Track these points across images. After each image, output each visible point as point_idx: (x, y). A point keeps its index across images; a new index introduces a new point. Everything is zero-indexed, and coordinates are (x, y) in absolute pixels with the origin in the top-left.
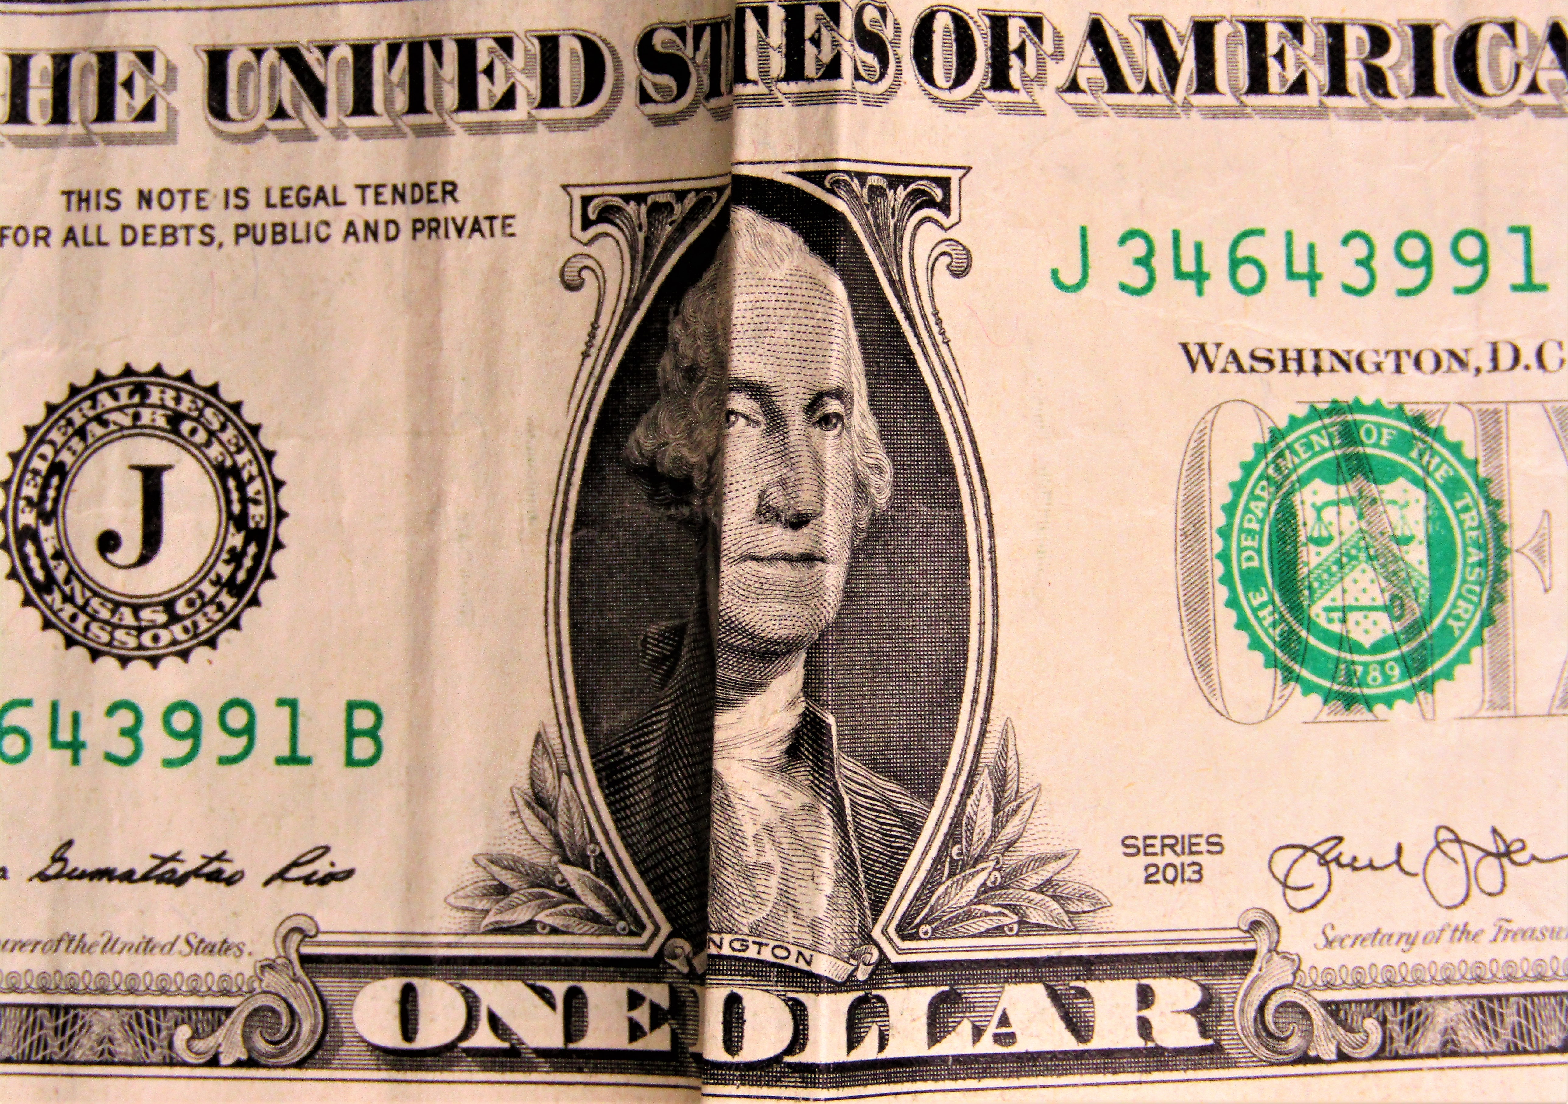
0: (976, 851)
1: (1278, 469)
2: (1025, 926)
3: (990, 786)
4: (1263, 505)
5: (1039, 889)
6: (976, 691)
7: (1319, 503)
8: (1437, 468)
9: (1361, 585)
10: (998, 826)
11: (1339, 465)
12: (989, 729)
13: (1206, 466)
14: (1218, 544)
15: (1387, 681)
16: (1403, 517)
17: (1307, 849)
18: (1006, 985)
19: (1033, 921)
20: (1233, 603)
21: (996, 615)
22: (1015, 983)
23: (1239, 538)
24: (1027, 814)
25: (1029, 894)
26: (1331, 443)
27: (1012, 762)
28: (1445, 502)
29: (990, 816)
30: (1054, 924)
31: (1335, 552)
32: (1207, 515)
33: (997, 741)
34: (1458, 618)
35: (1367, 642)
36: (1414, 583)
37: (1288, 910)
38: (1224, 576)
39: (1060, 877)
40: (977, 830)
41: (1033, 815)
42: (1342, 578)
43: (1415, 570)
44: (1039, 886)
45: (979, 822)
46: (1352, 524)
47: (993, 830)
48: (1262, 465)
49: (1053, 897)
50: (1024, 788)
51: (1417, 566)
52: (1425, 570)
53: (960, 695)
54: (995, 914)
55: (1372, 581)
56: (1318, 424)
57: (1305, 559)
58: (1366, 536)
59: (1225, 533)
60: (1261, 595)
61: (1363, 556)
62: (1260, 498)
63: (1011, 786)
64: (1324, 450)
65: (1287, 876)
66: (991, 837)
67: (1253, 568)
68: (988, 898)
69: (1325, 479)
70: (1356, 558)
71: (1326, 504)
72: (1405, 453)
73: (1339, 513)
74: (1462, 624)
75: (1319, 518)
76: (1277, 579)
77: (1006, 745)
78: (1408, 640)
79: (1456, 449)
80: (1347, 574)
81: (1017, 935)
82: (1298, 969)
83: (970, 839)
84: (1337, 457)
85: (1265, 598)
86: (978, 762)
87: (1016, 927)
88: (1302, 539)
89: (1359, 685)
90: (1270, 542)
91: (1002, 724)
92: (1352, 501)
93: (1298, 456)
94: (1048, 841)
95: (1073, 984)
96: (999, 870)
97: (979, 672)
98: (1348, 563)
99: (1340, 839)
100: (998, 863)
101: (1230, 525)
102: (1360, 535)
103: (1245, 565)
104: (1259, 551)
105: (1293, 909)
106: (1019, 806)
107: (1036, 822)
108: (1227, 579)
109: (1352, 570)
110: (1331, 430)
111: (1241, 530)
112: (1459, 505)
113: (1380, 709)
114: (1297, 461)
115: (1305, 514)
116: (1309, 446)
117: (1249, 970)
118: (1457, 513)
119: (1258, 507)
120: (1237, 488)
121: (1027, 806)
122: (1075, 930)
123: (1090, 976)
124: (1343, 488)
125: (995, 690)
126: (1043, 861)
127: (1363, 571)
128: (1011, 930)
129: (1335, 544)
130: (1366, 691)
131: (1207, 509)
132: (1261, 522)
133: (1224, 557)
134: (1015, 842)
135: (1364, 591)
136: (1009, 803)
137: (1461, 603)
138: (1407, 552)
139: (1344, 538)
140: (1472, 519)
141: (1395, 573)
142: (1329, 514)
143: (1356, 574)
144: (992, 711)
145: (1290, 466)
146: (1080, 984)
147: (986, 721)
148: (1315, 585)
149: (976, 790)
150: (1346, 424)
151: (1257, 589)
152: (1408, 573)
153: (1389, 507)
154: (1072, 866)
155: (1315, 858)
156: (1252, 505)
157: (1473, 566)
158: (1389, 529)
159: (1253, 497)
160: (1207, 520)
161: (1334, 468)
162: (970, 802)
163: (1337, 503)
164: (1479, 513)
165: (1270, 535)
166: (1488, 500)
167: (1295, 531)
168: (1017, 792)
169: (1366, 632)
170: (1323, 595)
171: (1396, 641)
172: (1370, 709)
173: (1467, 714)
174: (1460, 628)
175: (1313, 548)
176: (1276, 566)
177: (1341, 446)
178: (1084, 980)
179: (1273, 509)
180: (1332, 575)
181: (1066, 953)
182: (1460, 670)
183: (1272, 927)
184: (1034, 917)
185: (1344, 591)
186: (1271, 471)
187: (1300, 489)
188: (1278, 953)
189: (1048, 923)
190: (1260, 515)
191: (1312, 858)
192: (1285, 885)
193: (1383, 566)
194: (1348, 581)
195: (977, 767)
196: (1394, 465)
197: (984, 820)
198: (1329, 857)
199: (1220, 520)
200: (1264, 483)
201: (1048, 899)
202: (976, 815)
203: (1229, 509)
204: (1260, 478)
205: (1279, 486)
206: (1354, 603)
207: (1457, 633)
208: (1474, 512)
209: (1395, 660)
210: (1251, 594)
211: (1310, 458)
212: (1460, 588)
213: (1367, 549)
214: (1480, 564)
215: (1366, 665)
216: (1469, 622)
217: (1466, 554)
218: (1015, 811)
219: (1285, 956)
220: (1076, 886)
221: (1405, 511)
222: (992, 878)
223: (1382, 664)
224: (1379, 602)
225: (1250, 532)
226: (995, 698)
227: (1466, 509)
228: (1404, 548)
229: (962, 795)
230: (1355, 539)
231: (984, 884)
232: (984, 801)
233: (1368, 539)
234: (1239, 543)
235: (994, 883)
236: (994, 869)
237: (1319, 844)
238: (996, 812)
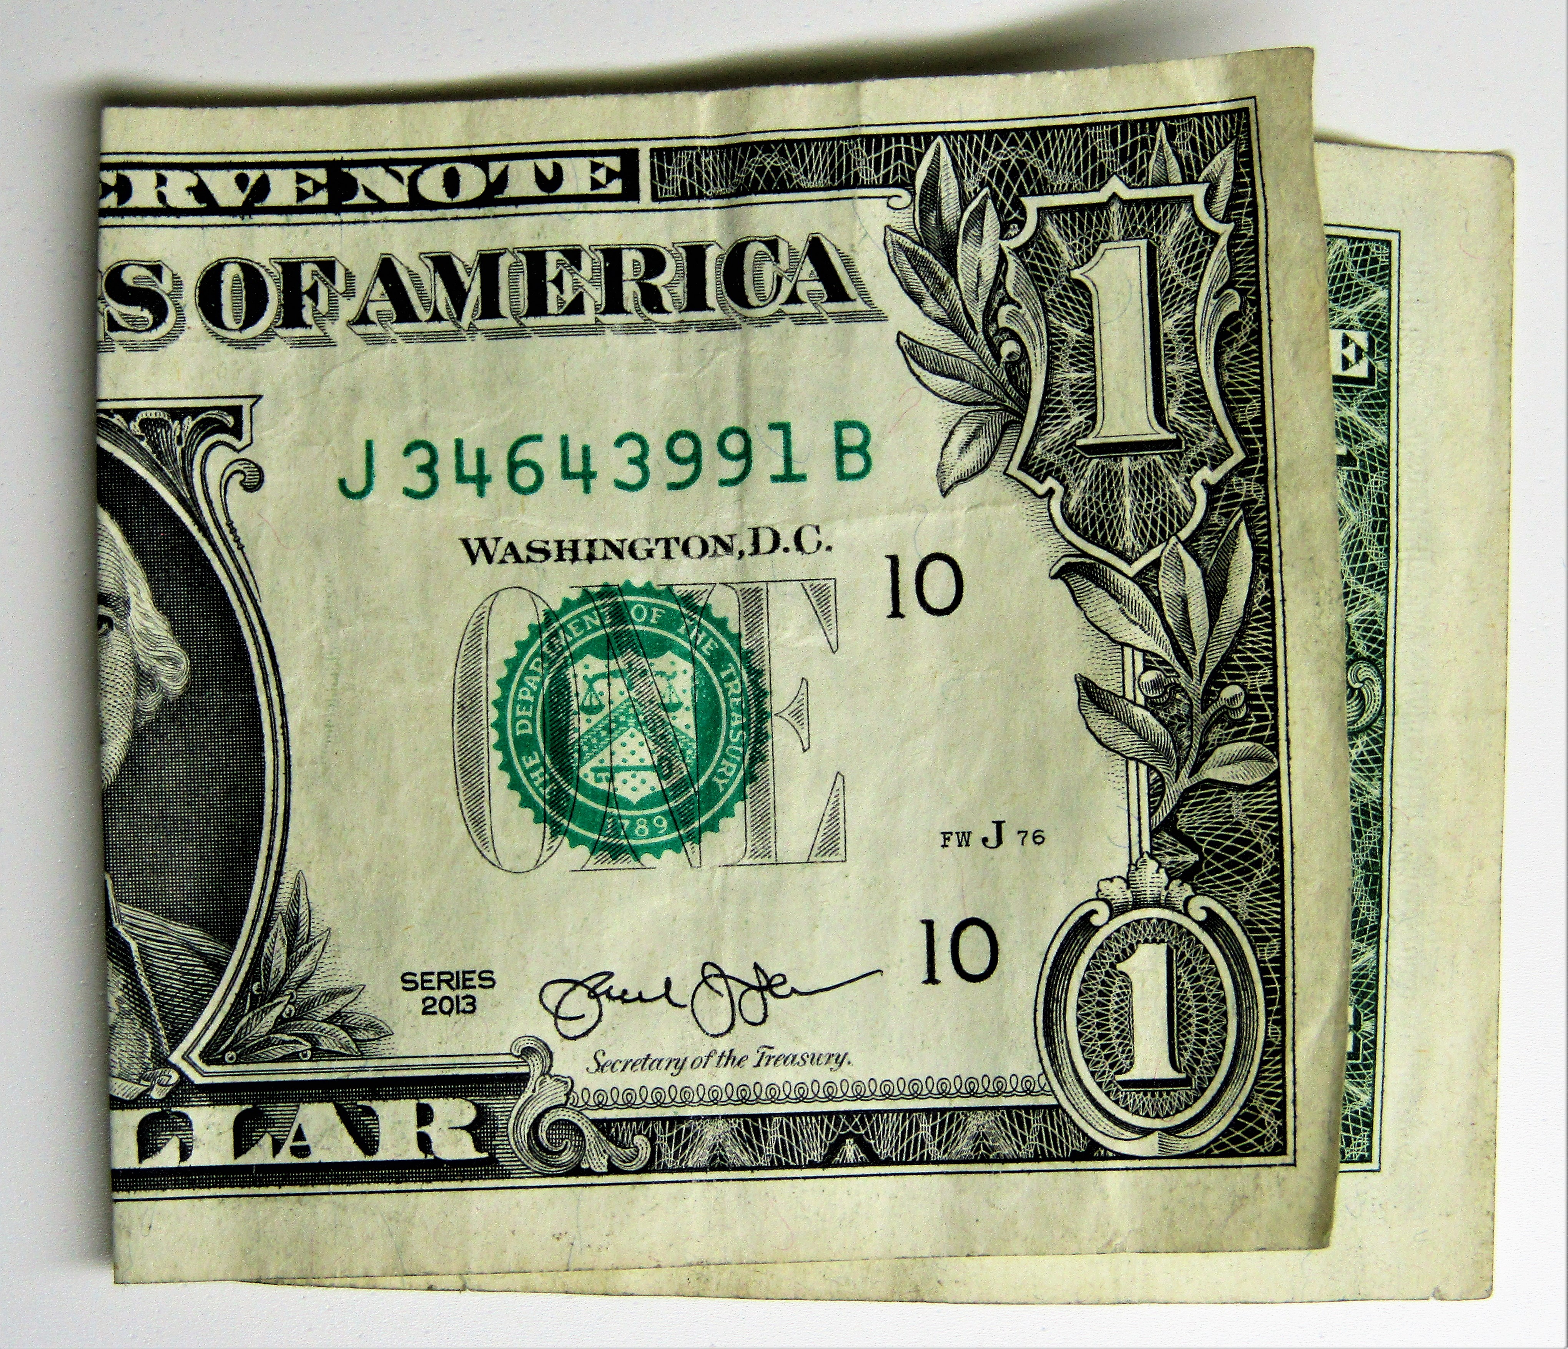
0: (273, 986)
1: (551, 647)
2: (317, 1053)
3: (283, 931)
4: (538, 679)
5: (329, 1020)
6: (270, 848)
7: (590, 676)
8: (704, 643)
9: (629, 749)
10: (291, 966)
11: (609, 641)
12: (282, 880)
13: (483, 646)
14: (494, 714)
15: (654, 833)
16: (670, 687)
17: (576, 984)
18: (301, 1105)
19: (325, 1048)
20: (507, 766)
21: (288, 781)
22: (309, 1102)
23: (514, 708)
24: (318, 955)
25: (320, 1024)
26: (602, 622)
27: (303, 909)
28: (711, 672)
29: (284, 957)
30: (343, 1051)
31: (604, 719)
32: (484, 689)
33: (289, 891)
34: (722, 776)
35: (634, 798)
36: (681, 745)
37: (559, 1037)
38: (499, 741)
39: (348, 1009)
40: (273, 969)
41: (324, 955)
42: (610, 742)
43: (683, 734)
44: (329, 1018)
45: (275, 962)
46: (622, 693)
47: (287, 969)
48: (537, 643)
49: (343, 1027)
50: (315, 932)
51: (683, 729)
52: (692, 733)
53: (257, 851)
54: (290, 1042)
55: (641, 745)
56: (591, 605)
57: (576, 725)
58: (636, 704)
59: (500, 705)
60: (534, 759)
61: (632, 722)
62: (535, 673)
63: (303, 930)
64: (595, 629)
65: (558, 1008)
66: (285, 975)
67: (527, 735)
68: (284, 1028)
69: (596, 655)
70: (625, 723)
71: (597, 677)
72: (672, 629)
73: (609, 685)
74: (726, 781)
75: (591, 688)
76: (548, 744)
77: (298, 894)
78: (675, 797)
79: (721, 624)
80: (615, 738)
81: (310, 1060)
82: (571, 1090)
83: (267, 977)
84: (607, 634)
85: (537, 761)
86: (273, 910)
87: (309, 1053)
88: (575, 707)
89: (626, 837)
90: (543, 712)
91: (294, 876)
92: (621, 673)
93: (571, 635)
94: (336, 978)
95: (360, 1103)
96: (293, 1004)
97: (273, 832)
98: (617, 728)
99: (610, 975)
100: (292, 997)
101: (505, 697)
102: (629, 703)
103: (519, 732)
104: (533, 720)
105: (566, 1037)
106: (310, 948)
107: (327, 961)
108: (502, 745)
109: (620, 735)
110: (602, 611)
111: (516, 701)
112: (723, 674)
113: (647, 859)
114: (569, 639)
115: (578, 686)
116: (581, 625)
117: (523, 1092)
118: (722, 682)
119: (532, 682)
120: (512, 665)
121: (318, 947)
122: (362, 1056)
123: (376, 1097)
124: (613, 662)
125: (288, 846)
126: (332, 995)
127: (632, 736)
128: (305, 1056)
129: (606, 711)
130: (633, 842)
131: (484, 684)
132: (535, 694)
133: (500, 726)
134: (308, 978)
135: (633, 753)
136: (301, 945)
137: (724, 762)
138: (674, 718)
139: (612, 707)
140: (736, 687)
141: (663, 736)
142: (600, 685)
143: (625, 737)
144: (285, 865)
145: (564, 643)
146: (366, 1103)
147: (279, 873)
148: (585, 748)
149: (271, 934)
150: (616, 605)
151: (530, 754)
152: (675, 736)
153: (657, 678)
154: (359, 999)
155: (586, 991)
156: (527, 679)
157: (736, 729)
158: (658, 697)
159: (527, 672)
160: (484, 693)
161: (605, 644)
162: (267, 944)
163: (607, 676)
164: (742, 682)
165: (543, 705)
166: (750, 670)
167: (568, 701)
168: (309, 935)
169: (634, 789)
170: (592, 757)
171: (664, 796)
172: (637, 859)
173: (729, 862)
174: (723, 785)
175: (583, 716)
176: (549, 733)
177: (611, 625)
178: (370, 1100)
179: (547, 682)
180: (600, 739)
181: (353, 1076)
182: (723, 823)
183: (545, 1053)
184: (326, 1044)
185: (612, 753)
186: (545, 648)
187: (573, 664)
188: (551, 1077)
189: (337, 1049)
190: (535, 688)
191: (581, 991)
192: (556, 1016)
193: (652, 730)
194: (616, 745)
195: (272, 914)
196: (662, 640)
197: (279, 961)
198: (599, 991)
199: (495, 693)
200: (539, 659)
201: (337, 1028)
202: (272, 955)
203: (505, 684)
204: (535, 655)
205: (552, 662)
206: (622, 764)
207: (721, 789)
208: (737, 681)
209: (662, 813)
210: (524, 758)
211: (583, 636)
212: (724, 748)
213: (637, 715)
214: (743, 727)
215: (633, 819)
216: (732, 779)
217: (729, 719)
218: (307, 952)
219: (557, 1078)
220: (362, 1017)
221: (672, 681)
222: (287, 1010)
223: (650, 818)
224: (648, 762)
225: (525, 703)
226: (288, 854)
227: (730, 678)
228: (671, 714)
229: (260, 938)
230: (624, 707)
231: (280, 1016)
232: (279, 944)
233: (637, 707)
234: (514, 713)
235: (289, 1015)
236: (289, 1003)
237: (590, 978)
238: (289, 953)
